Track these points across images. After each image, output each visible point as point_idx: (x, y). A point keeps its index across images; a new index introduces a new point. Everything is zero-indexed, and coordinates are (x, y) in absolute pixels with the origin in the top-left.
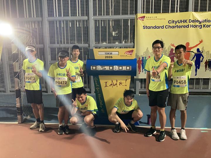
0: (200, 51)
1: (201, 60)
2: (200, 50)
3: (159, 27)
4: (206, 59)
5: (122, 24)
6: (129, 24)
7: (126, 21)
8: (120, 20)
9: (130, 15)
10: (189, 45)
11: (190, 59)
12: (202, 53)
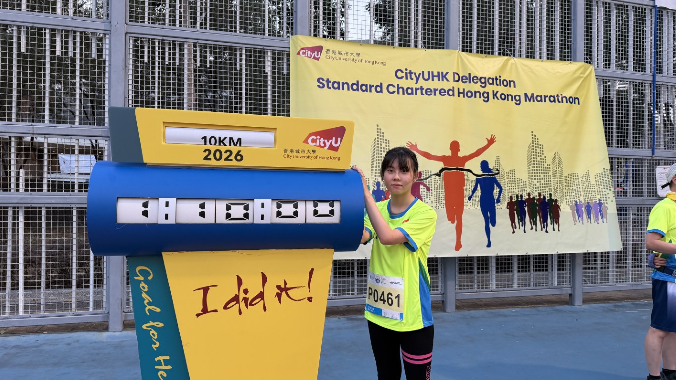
0: (490, 170)
1: (496, 197)
2: (491, 166)
3: (368, 88)
4: (510, 195)
5: (241, 65)
6: (268, 69)
7: (256, 56)
8: (235, 50)
9: (270, 37)
10: (459, 150)
11: (465, 192)
12: (497, 176)
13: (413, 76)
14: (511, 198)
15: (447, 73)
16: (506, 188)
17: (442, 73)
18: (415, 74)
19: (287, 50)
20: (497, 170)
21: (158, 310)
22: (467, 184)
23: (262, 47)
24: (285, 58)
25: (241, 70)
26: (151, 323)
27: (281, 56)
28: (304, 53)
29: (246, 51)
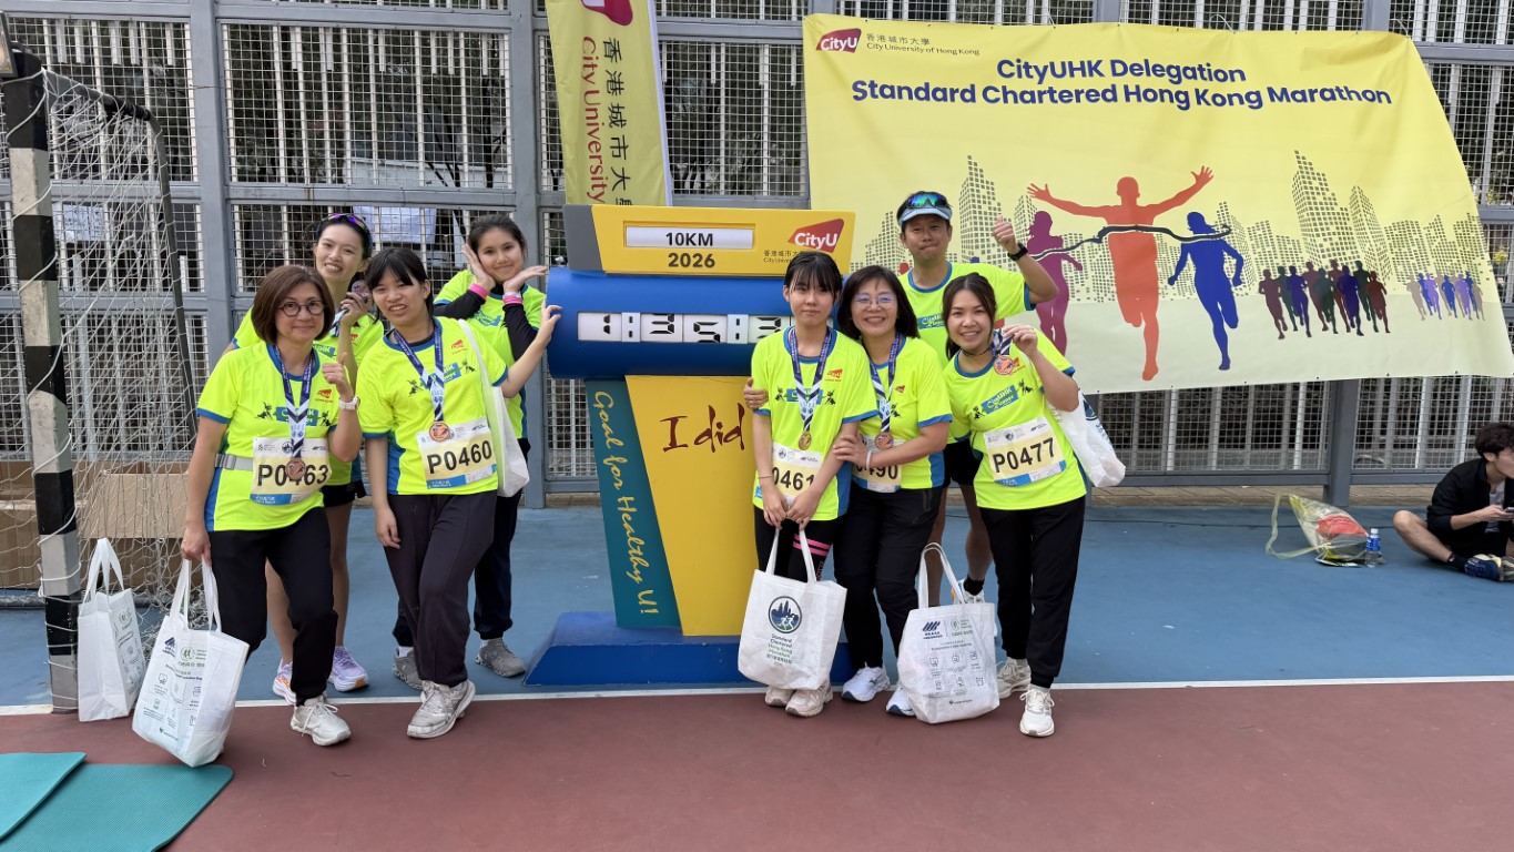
0: (1209, 229)
1: (1231, 275)
2: (1209, 221)
3: (947, 95)
4: (1263, 268)
5: (718, 75)
6: (764, 78)
7: (744, 57)
8: (709, 49)
9: (768, 22)
10: (1138, 195)
11: (1159, 270)
12: (1226, 238)
13: (1032, 71)
14: (1267, 273)
15: (1099, 62)
16: (1250, 257)
17: (1089, 63)
18: (1036, 68)
19: (798, 42)
20: (1225, 226)
21: (621, 443)
22: (1161, 255)
23: (754, 41)
24: (794, 56)
25: (718, 84)
26: (613, 458)
27: (787, 56)
28: (827, 44)
29: (727, 51)
